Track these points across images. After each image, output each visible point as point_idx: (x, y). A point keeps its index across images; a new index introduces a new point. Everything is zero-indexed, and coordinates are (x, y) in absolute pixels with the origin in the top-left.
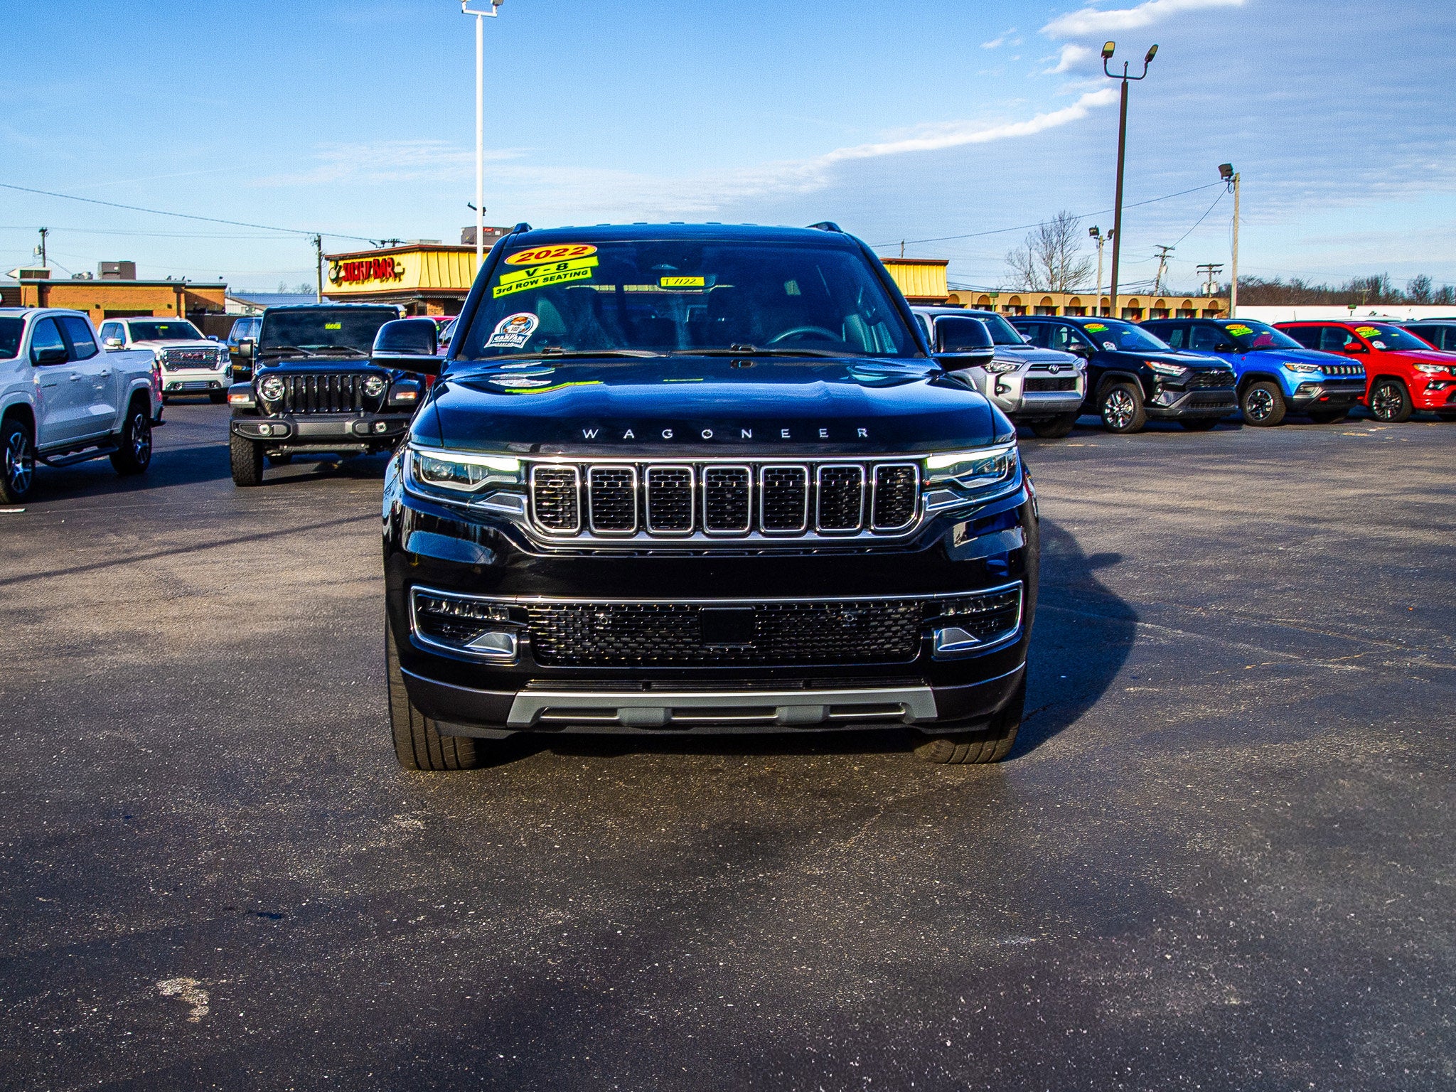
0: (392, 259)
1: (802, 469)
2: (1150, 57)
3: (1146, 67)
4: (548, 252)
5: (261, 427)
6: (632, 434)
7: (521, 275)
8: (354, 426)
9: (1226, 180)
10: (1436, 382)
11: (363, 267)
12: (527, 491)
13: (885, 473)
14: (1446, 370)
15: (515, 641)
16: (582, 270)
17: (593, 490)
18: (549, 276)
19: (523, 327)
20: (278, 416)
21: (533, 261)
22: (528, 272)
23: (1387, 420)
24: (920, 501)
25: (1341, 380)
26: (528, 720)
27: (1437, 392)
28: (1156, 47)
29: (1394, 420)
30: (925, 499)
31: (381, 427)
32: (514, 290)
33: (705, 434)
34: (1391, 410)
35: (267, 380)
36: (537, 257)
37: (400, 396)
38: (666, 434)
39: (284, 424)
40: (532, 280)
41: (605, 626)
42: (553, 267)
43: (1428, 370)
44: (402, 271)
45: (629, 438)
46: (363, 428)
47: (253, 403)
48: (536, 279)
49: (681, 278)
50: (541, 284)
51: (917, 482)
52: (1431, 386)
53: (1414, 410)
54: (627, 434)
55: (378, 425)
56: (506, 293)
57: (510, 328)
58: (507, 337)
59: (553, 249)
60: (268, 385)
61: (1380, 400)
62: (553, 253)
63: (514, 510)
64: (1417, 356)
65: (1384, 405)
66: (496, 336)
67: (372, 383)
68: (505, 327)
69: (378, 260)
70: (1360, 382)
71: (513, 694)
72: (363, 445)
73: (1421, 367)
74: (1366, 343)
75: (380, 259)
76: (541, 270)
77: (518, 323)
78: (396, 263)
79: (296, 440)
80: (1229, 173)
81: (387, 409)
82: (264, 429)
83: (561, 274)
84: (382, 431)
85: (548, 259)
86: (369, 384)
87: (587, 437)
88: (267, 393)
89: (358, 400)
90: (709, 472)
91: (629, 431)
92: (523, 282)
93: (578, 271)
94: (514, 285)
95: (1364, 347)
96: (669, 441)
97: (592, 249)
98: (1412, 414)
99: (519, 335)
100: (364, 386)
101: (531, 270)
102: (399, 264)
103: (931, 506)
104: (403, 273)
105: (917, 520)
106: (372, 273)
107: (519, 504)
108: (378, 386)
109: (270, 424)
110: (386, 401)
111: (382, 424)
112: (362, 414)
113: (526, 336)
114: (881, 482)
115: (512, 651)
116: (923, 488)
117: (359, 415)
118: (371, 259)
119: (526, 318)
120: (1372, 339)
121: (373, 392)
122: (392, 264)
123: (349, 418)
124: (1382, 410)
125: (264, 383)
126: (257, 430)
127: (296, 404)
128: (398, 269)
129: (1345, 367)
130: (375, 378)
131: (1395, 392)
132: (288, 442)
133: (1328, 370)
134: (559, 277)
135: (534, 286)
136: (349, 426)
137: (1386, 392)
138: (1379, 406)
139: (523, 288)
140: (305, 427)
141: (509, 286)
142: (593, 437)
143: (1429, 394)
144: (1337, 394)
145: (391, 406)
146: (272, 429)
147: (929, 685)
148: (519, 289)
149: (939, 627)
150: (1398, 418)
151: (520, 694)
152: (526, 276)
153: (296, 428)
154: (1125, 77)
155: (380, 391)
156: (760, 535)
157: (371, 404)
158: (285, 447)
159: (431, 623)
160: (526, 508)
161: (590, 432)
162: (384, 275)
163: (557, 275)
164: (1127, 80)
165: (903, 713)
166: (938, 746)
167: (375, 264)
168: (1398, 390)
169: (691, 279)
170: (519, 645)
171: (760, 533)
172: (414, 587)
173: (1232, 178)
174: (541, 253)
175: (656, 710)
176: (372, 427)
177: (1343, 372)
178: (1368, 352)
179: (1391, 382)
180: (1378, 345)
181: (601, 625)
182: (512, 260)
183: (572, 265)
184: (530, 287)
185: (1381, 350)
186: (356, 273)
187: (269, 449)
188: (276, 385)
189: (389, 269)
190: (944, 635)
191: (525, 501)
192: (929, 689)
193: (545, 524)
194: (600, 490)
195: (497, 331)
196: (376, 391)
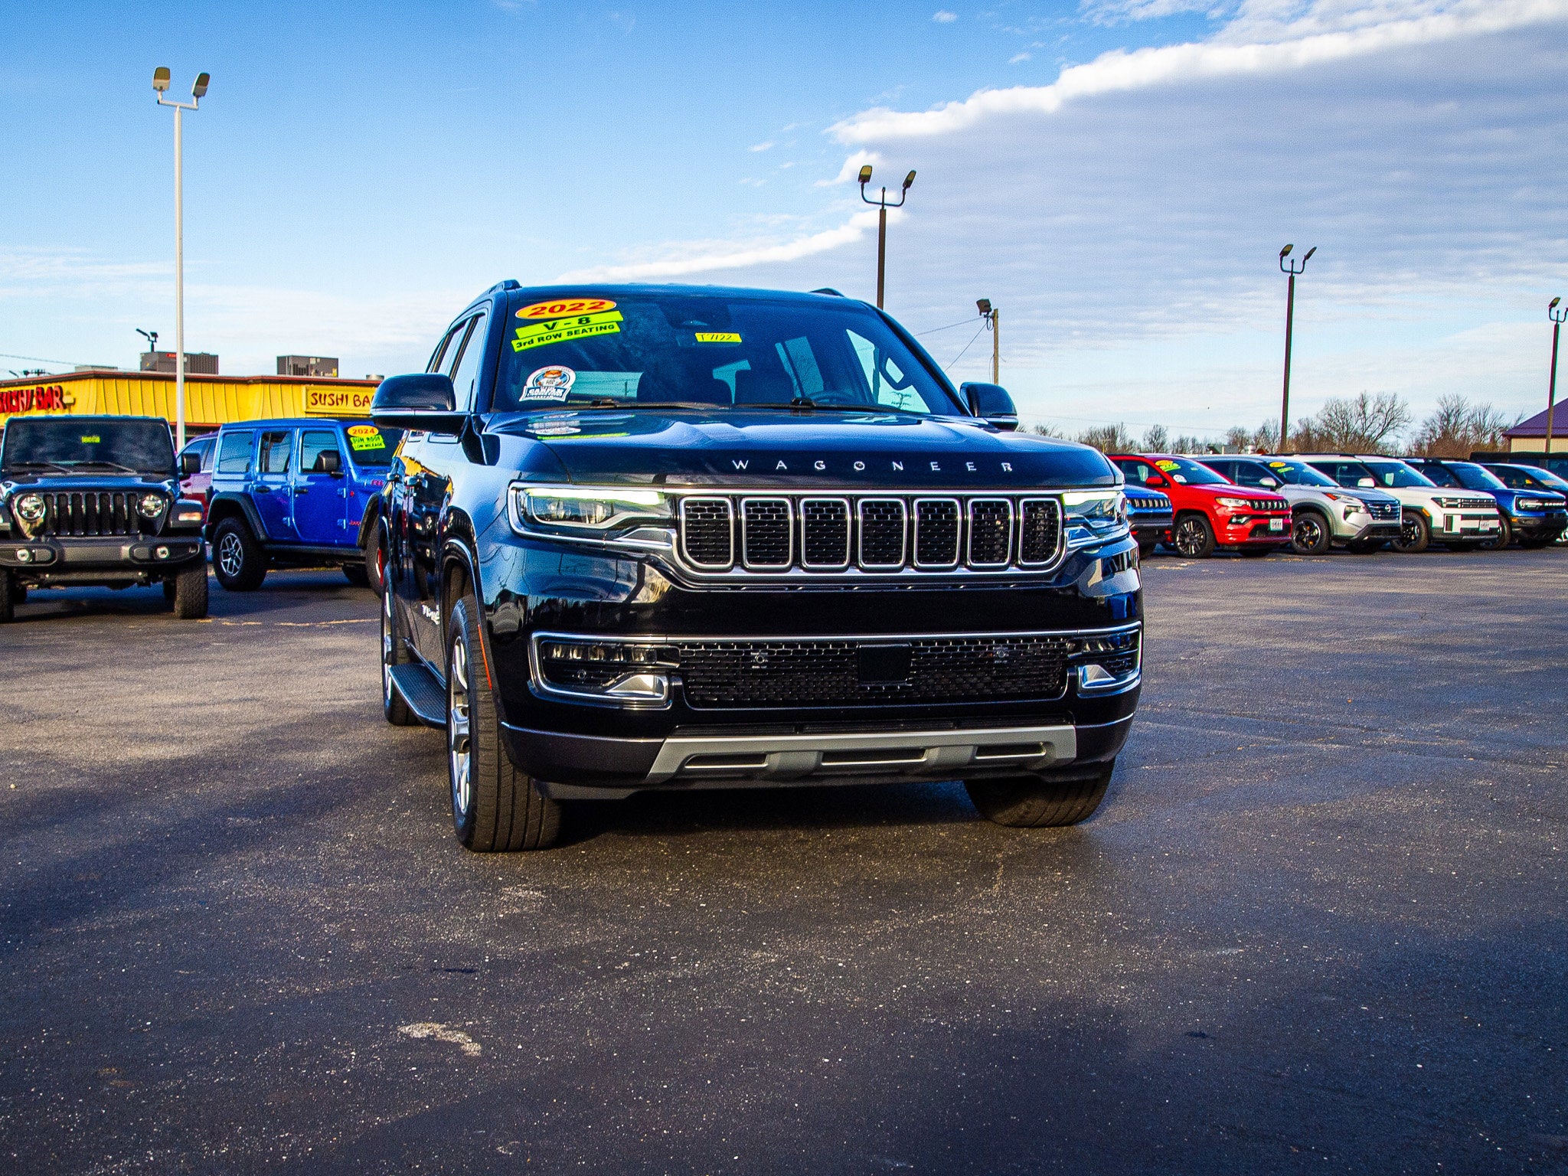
0: (60, 388)
1: (953, 503)
2: (908, 184)
3: (904, 193)
4: (563, 307)
5: (19, 553)
6: (783, 465)
7: (540, 329)
8: (131, 551)
9: (985, 316)
10: (1239, 516)
11: (22, 396)
12: (675, 524)
13: (1031, 508)
14: (1248, 503)
15: (665, 684)
16: (608, 325)
17: (748, 523)
18: (573, 330)
19: (558, 380)
20: (39, 540)
21: (547, 315)
22: (547, 326)
23: (1192, 557)
24: (1063, 537)
25: (1150, 514)
26: (673, 769)
27: (1241, 527)
28: (913, 173)
29: (1198, 556)
30: (1066, 535)
31: (164, 552)
32: (536, 344)
33: (857, 465)
34: (1195, 546)
35: (26, 497)
36: (552, 310)
37: (183, 518)
38: (818, 465)
39: (48, 548)
40: (555, 333)
41: (760, 665)
42: (575, 321)
43: (1229, 505)
44: (72, 401)
45: (781, 469)
46: (142, 552)
47: (8, 524)
48: (559, 333)
49: (716, 334)
50: (565, 337)
51: (1059, 517)
52: (1234, 520)
53: (1217, 545)
54: (779, 465)
55: (159, 550)
56: (527, 346)
57: (544, 381)
58: (543, 390)
59: (568, 303)
60: (25, 504)
61: (1184, 535)
62: (568, 308)
63: (661, 546)
64: (1218, 490)
65: (1187, 540)
66: (529, 389)
67: (149, 502)
68: (537, 381)
69: (42, 389)
70: (1166, 515)
71: (661, 740)
72: (140, 574)
73: (1223, 501)
74: (1167, 477)
75: (46, 387)
76: (560, 324)
77: (552, 376)
78: (65, 392)
79: (61, 566)
80: (987, 308)
81: (168, 532)
82: (23, 555)
83: (586, 328)
84: (164, 556)
85: (564, 314)
86: (145, 503)
87: (738, 467)
88: (24, 513)
89: (134, 523)
90: (864, 504)
91: (781, 462)
92: (545, 336)
93: (603, 325)
94: (535, 339)
95: (1165, 481)
96: (821, 474)
97: (610, 304)
98: (1215, 549)
99: (556, 389)
100: (140, 506)
101: (550, 324)
102: (69, 394)
103: (1071, 542)
104: (74, 404)
105: (1060, 553)
106: (34, 402)
107: (669, 540)
108: (156, 506)
109: (29, 550)
110: (167, 522)
111: (164, 549)
112: (141, 537)
113: (565, 390)
114: (1027, 517)
115: (663, 693)
116: (1065, 523)
117: (138, 539)
118: (34, 388)
119: (560, 372)
120: (1172, 473)
121: (150, 512)
122: (60, 393)
123: (126, 543)
124: (1186, 546)
125: (20, 501)
126: (15, 557)
127: (57, 525)
128: (67, 400)
129: (1153, 500)
130: (152, 497)
131: (1198, 527)
132: (50, 570)
133: (1137, 503)
134: (584, 331)
135: (558, 339)
136: (125, 550)
137: (1188, 527)
138: (1182, 542)
139: (546, 342)
140: (72, 552)
141: (529, 339)
142: (744, 467)
143: (1231, 528)
144: (1146, 527)
145: (173, 529)
146: (33, 555)
147: (1072, 724)
148: (542, 343)
149: (1082, 664)
150: (1203, 554)
151: (668, 740)
152: (546, 330)
153: (62, 553)
154: (883, 204)
155: (159, 511)
156: (912, 570)
157: (147, 525)
158: (47, 576)
159: (556, 672)
160: (675, 542)
161: (741, 463)
162: (49, 406)
163: (581, 329)
164: (885, 207)
165: (1043, 754)
166: (1029, 807)
167: (38, 393)
168: (1201, 523)
169: (726, 335)
170: (670, 686)
171: (913, 567)
172: (535, 635)
173: (990, 314)
174: (554, 307)
175: (809, 754)
176: (153, 552)
177: (1151, 505)
178: (1169, 485)
179: (1192, 517)
180: (1179, 479)
181: (756, 664)
182: (523, 313)
183: (594, 319)
184: (553, 340)
185: (1181, 483)
186: (14, 403)
187: (25, 579)
188: (36, 504)
189: (57, 399)
190: (1087, 672)
191: (674, 536)
192: (1072, 727)
193: (695, 559)
194: (754, 523)
195: (530, 383)
196: (153, 511)
